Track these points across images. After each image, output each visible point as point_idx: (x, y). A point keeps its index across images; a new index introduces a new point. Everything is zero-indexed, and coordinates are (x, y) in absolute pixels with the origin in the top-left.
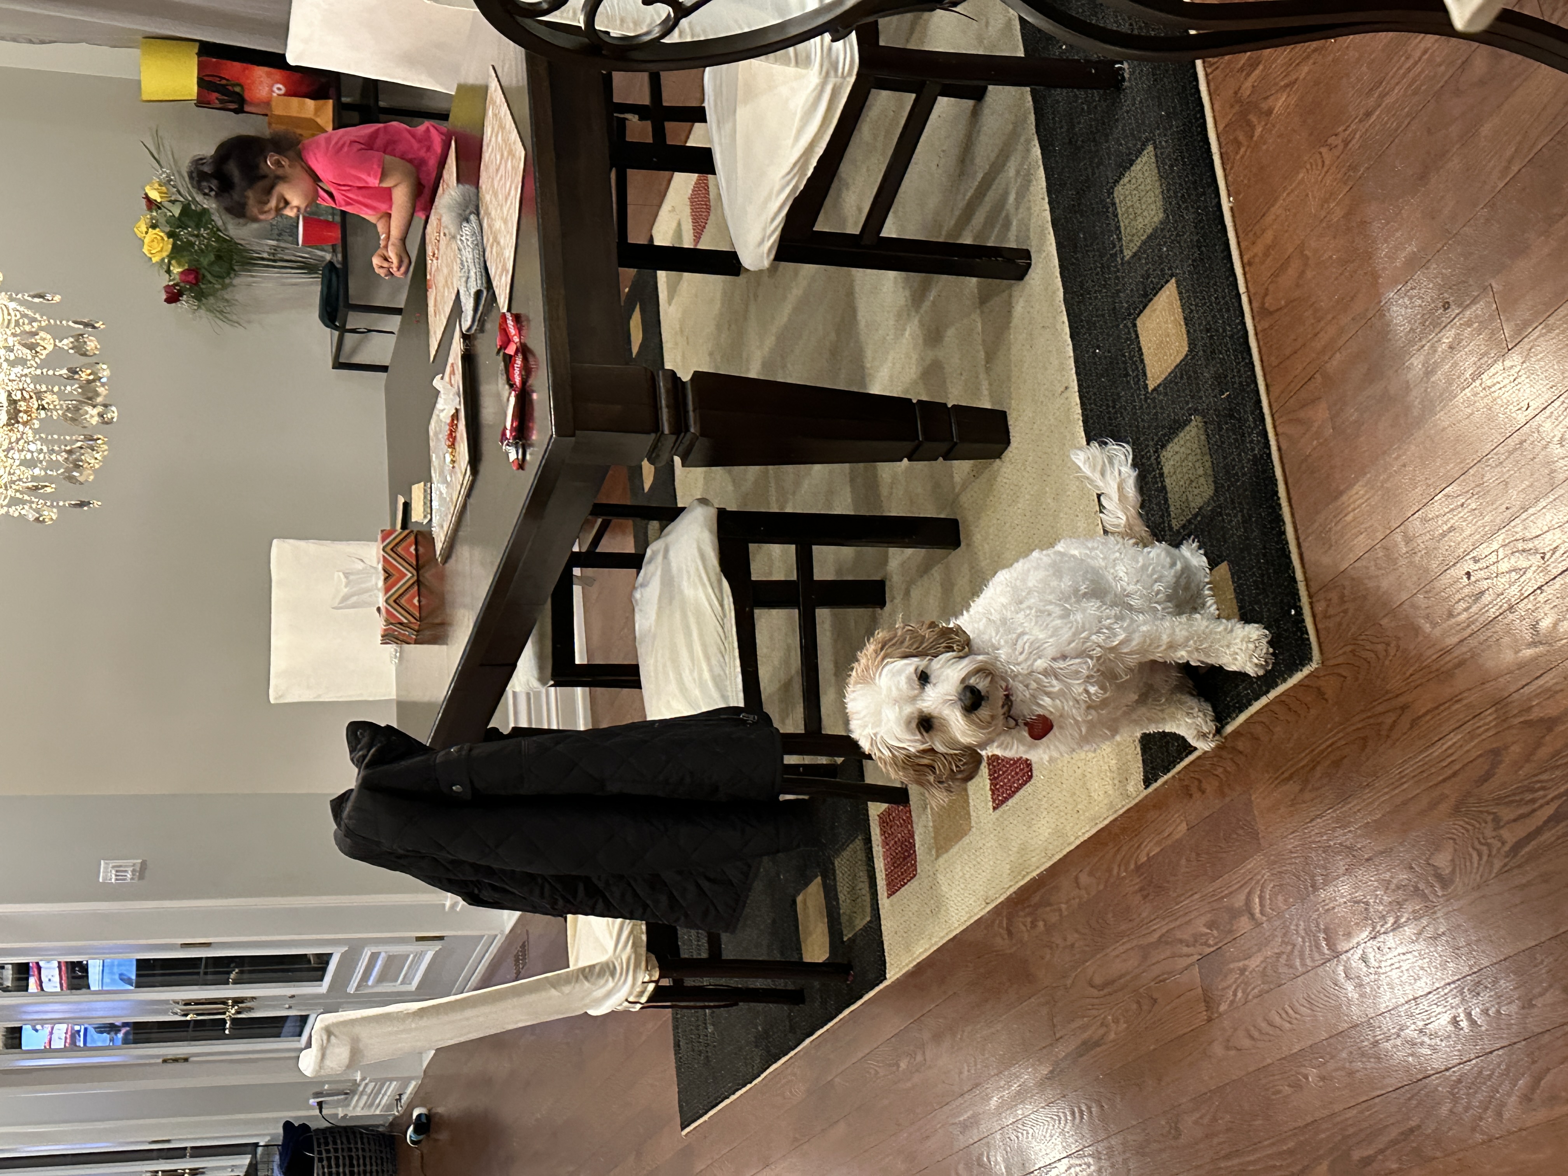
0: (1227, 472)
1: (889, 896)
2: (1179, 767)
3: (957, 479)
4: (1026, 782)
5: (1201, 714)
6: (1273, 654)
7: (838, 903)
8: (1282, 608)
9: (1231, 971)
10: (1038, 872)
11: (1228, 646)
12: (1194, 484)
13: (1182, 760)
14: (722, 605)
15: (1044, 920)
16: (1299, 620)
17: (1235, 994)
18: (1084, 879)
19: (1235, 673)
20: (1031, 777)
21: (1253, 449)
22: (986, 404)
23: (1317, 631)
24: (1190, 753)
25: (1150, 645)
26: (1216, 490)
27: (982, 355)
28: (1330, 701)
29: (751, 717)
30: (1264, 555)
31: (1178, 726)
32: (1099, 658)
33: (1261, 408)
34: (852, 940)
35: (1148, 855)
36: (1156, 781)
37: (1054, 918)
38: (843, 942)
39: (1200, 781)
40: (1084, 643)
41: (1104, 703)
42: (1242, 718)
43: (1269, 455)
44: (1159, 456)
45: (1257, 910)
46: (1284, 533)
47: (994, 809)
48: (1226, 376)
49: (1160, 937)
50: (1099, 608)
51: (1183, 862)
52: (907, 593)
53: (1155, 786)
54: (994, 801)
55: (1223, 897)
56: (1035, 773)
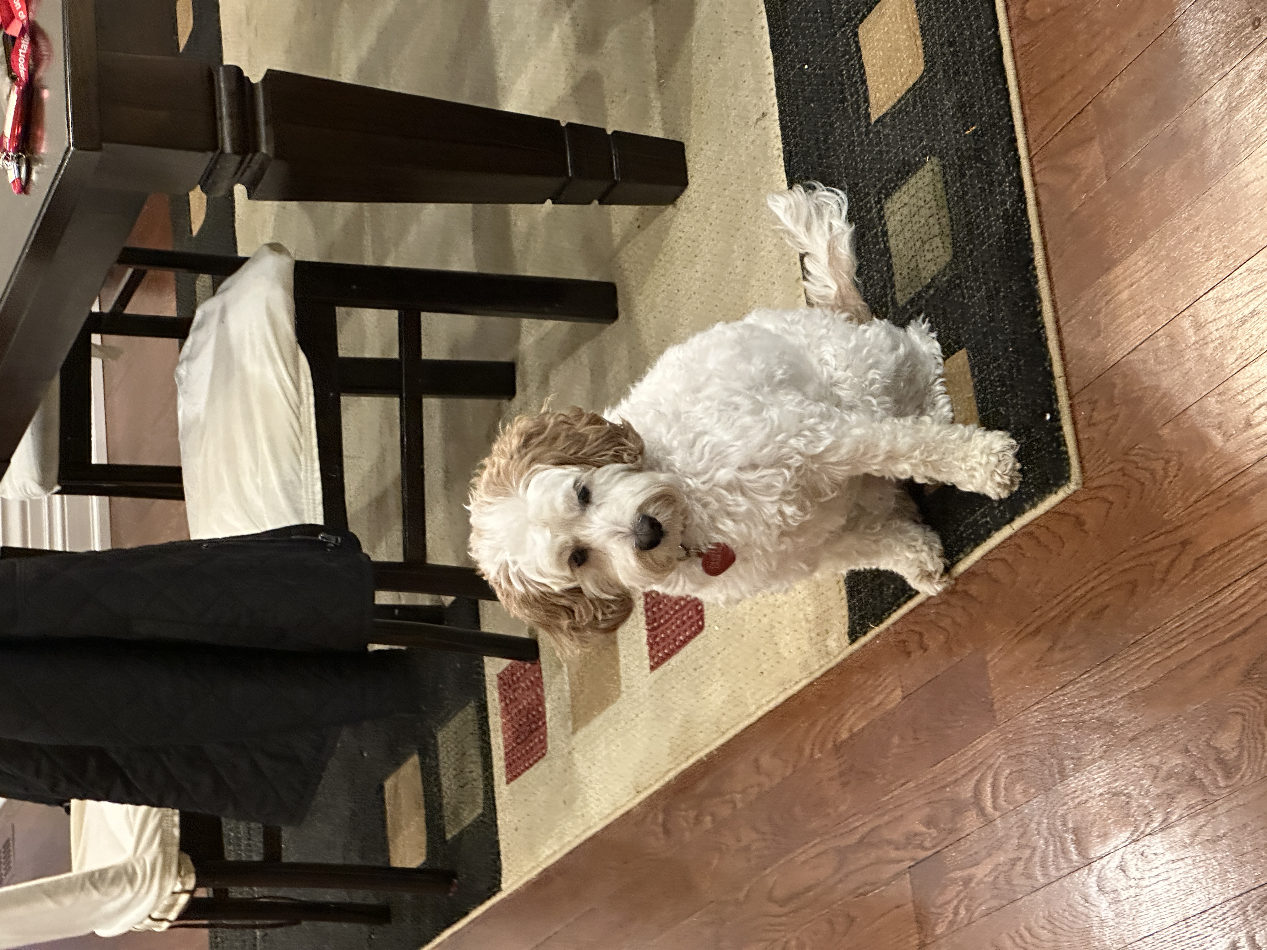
0: (970, 232)
1: (509, 781)
2: (895, 616)
3: (616, 230)
4: (696, 634)
5: (926, 548)
6: (1021, 471)
7: (440, 790)
8: (1034, 411)
9: (954, 881)
10: (707, 751)
11: (964, 459)
12: (926, 247)
13: (899, 606)
14: (297, 388)
15: (712, 815)
16: (1056, 427)
17: (956, 913)
18: (766, 760)
19: (971, 494)
20: (701, 628)
21: (1004, 203)
22: (656, 131)
23: (1078, 441)
24: (911, 597)
25: (864, 454)
26: (955, 256)
27: (653, 66)
28: (1091, 534)
29: (333, 539)
30: (1014, 342)
31: (896, 563)
32: (798, 469)
33: (1016, 150)
34: (458, 839)
35: (850, 730)
36: (865, 633)
37: (725, 812)
38: (445, 842)
39: (921, 635)
40: (780, 448)
41: (802, 528)
42: (978, 553)
43: (1025, 212)
44: (882, 208)
45: (988, 803)
46: (1040, 313)
47: (652, 668)
48: (972, 106)
49: (863, 838)
50: (800, 403)
51: (896, 740)
52: (545, 381)
53: (863, 640)
54: (652, 657)
55: (945, 787)
56: (708, 621)
